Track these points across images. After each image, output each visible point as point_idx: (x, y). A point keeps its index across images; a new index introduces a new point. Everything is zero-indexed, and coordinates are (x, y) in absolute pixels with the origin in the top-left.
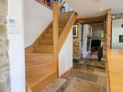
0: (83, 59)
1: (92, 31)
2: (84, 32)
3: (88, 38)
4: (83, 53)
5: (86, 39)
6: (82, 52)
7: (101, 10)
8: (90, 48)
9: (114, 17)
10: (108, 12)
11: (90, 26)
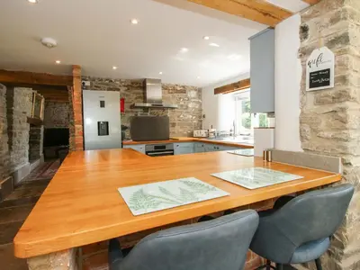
0: (16, 187)
1: (46, 106)
2: (16, 108)
3: (32, 125)
4: (17, 168)
5: (27, 126)
6: (14, 166)
7: (58, 62)
8: (41, 152)
9: (88, 83)
10: (74, 72)
11: (36, 92)
